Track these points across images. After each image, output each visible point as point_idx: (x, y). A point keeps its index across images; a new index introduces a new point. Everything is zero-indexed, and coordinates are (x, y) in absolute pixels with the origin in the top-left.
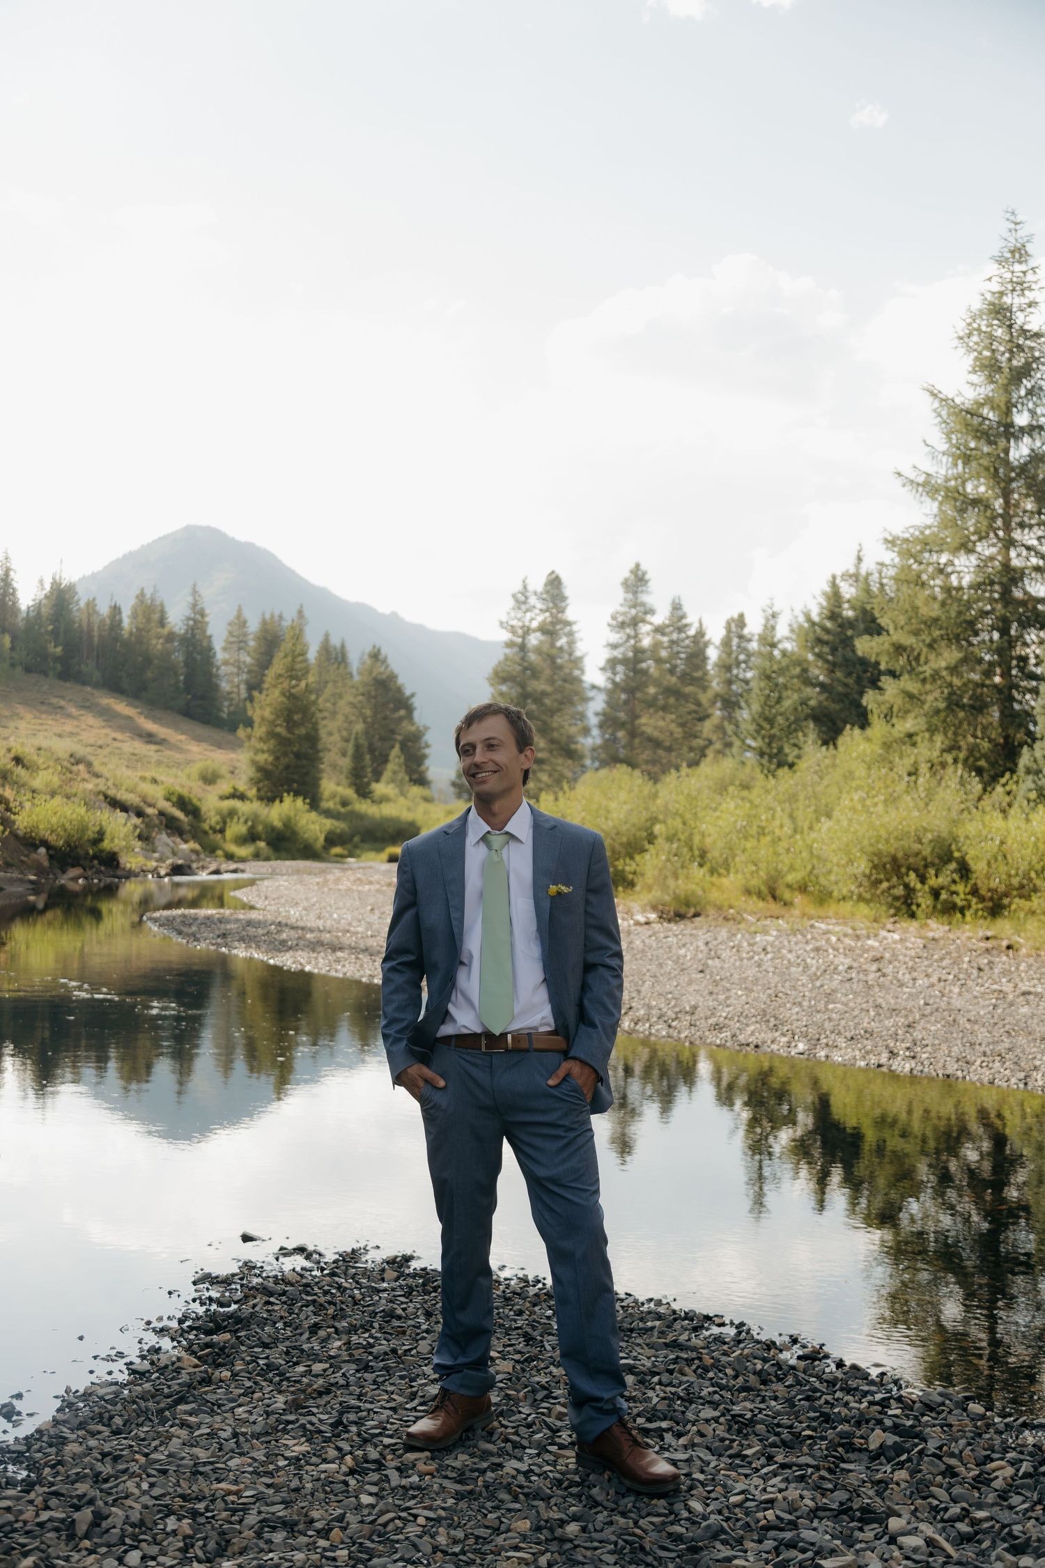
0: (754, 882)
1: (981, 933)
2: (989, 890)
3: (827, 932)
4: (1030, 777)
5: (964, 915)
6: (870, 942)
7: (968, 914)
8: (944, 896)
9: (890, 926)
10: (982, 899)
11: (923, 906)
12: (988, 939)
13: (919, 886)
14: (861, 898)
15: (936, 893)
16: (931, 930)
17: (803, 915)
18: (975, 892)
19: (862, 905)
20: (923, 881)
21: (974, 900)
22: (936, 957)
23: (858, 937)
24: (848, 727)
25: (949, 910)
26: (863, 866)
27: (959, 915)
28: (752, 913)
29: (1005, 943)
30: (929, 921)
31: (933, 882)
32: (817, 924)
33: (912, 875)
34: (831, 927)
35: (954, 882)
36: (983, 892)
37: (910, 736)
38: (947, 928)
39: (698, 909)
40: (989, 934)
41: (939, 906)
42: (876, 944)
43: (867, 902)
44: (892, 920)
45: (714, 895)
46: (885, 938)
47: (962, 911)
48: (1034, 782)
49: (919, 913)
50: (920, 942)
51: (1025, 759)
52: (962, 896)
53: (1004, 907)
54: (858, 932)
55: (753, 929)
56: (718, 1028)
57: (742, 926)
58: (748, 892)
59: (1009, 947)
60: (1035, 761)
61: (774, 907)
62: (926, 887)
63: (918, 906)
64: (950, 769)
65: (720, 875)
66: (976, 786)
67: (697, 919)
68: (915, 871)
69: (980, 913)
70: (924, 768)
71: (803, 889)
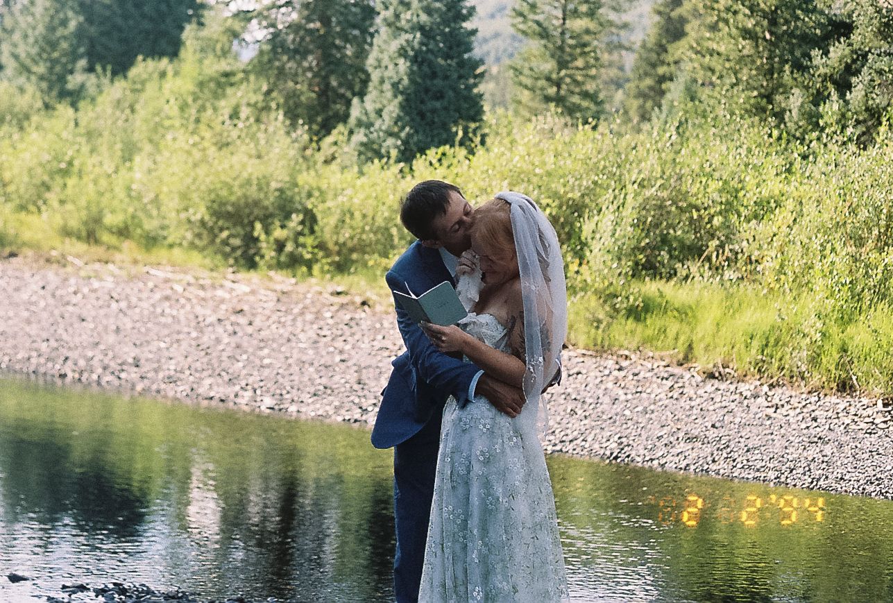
0: (74, 224)
1: (330, 289)
2: (336, 243)
3: (167, 281)
4: (362, 130)
5: (310, 268)
6: (220, 293)
7: (316, 268)
8: (289, 247)
9: (231, 276)
10: (328, 254)
11: (267, 257)
12: (339, 293)
13: (263, 237)
14: (193, 246)
15: (280, 246)
16: (276, 283)
17: (135, 262)
18: (321, 246)
19: (195, 254)
20: (268, 233)
21: (321, 254)
22: (296, 311)
23: (202, 287)
24: (140, 58)
25: (294, 262)
26: (200, 212)
27: (304, 269)
28: (78, 256)
29: (358, 300)
30: (272, 273)
31: (279, 233)
32: (153, 272)
33: (258, 226)
34: (170, 276)
35: (301, 234)
36: (331, 245)
37: (226, 75)
38: (293, 280)
39: (14, 248)
40: (339, 290)
41: (283, 258)
42: (227, 296)
43: (202, 250)
44: (231, 270)
45: (27, 235)
46: (232, 290)
47: (309, 265)
48: (366, 135)
49: (262, 263)
50: (273, 296)
51: (355, 112)
52: (310, 249)
53: (353, 262)
54: (201, 282)
55: (83, 273)
56: (171, 380)
57: (69, 269)
58: (66, 232)
59: (364, 303)
60: (366, 114)
61: (98, 251)
62: (272, 239)
63: (262, 257)
64: (273, 115)
65: (28, 211)
66: (302, 133)
67: (13, 260)
68: (261, 221)
69: (326, 267)
70: (245, 112)
71: (123, 232)
